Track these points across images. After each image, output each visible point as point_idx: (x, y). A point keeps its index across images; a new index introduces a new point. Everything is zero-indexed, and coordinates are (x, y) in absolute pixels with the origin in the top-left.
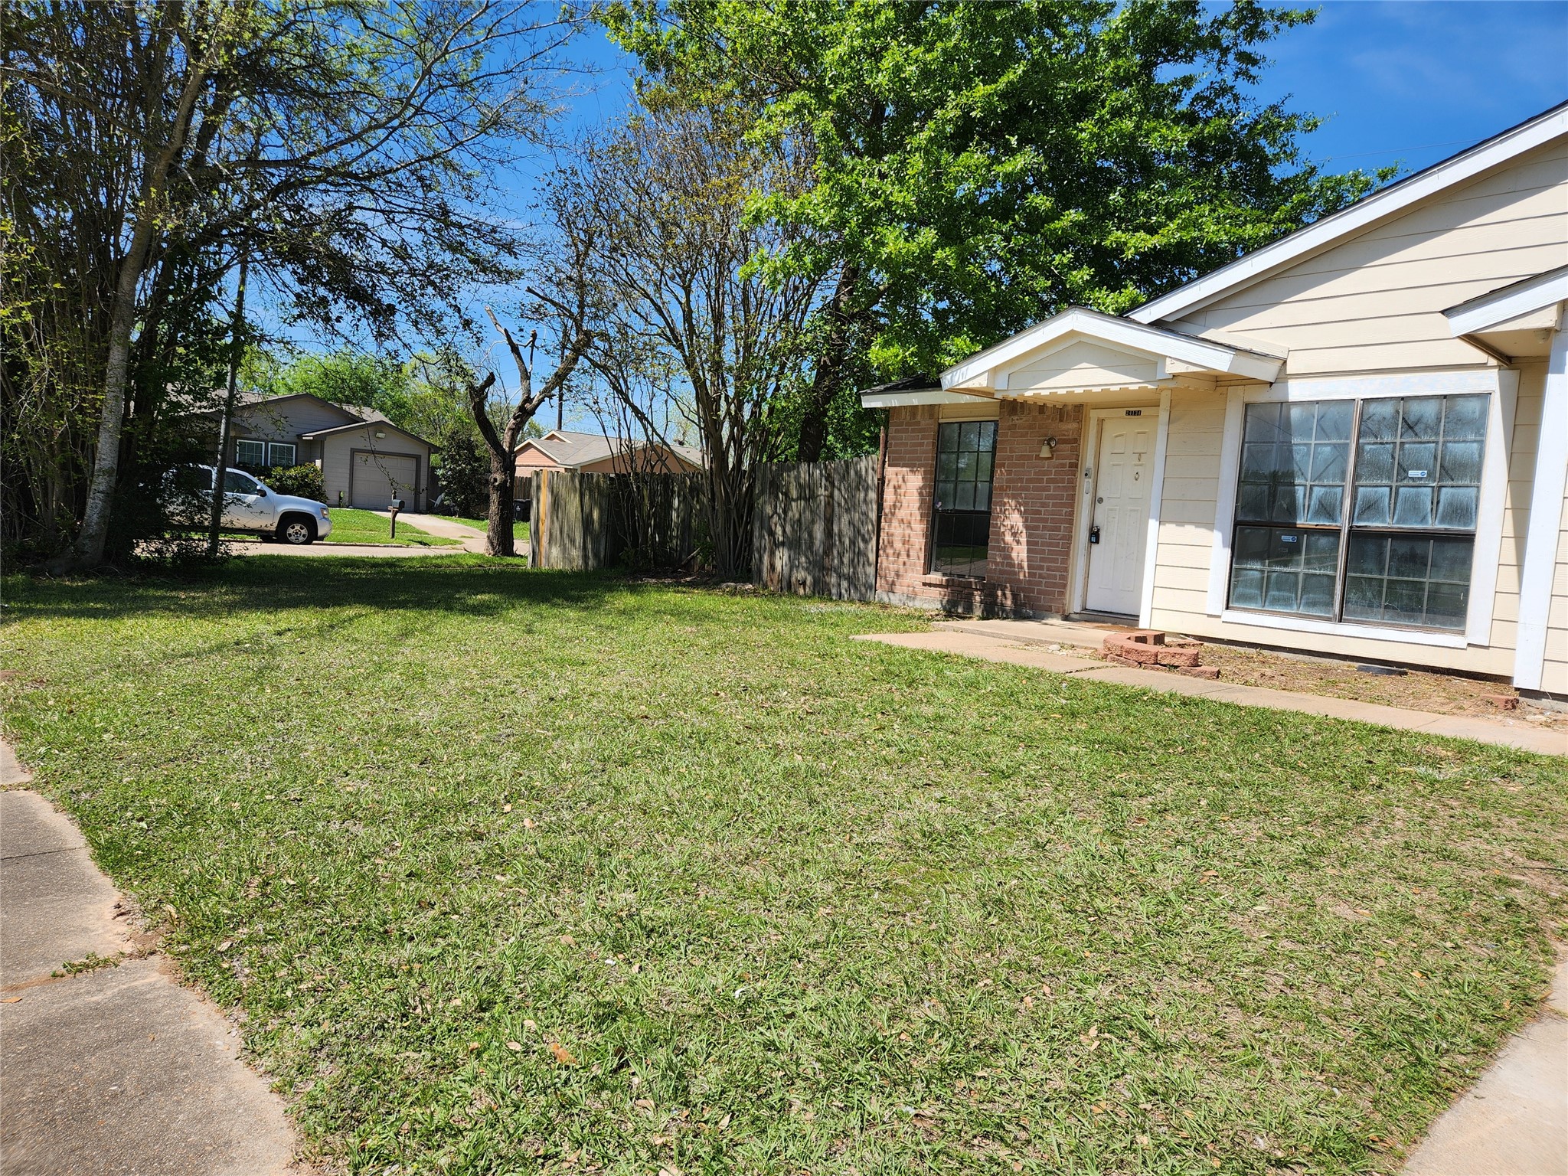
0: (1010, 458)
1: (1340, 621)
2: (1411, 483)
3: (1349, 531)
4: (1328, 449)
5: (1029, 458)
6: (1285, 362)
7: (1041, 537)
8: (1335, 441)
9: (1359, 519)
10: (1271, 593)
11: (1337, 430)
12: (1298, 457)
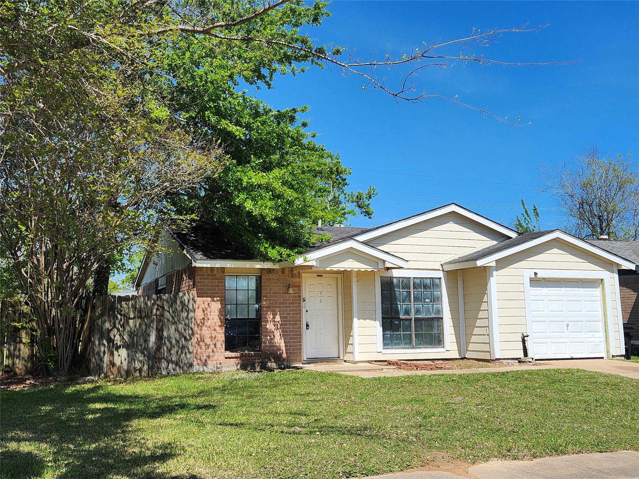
0: (269, 293)
1: (415, 348)
2: (427, 303)
3: (414, 319)
4: (405, 292)
8: (407, 290)
9: (416, 315)
10: (394, 342)
11: (407, 287)
12: (397, 295)
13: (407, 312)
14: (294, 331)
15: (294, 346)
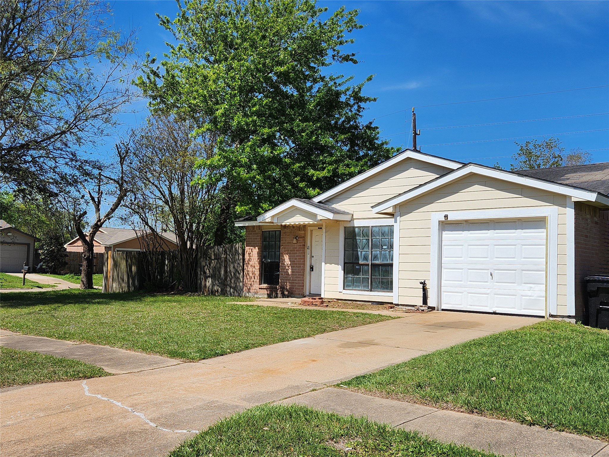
0: (285, 243)
1: (371, 291)
2: (384, 250)
3: (371, 264)
4: (365, 240)
5: (291, 243)
6: (353, 215)
7: (296, 270)
8: (366, 238)
9: (373, 261)
10: (355, 284)
11: (367, 235)
12: (358, 243)
13: (366, 258)
14: (298, 272)
15: (298, 283)
